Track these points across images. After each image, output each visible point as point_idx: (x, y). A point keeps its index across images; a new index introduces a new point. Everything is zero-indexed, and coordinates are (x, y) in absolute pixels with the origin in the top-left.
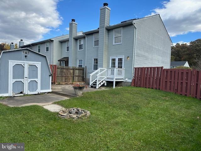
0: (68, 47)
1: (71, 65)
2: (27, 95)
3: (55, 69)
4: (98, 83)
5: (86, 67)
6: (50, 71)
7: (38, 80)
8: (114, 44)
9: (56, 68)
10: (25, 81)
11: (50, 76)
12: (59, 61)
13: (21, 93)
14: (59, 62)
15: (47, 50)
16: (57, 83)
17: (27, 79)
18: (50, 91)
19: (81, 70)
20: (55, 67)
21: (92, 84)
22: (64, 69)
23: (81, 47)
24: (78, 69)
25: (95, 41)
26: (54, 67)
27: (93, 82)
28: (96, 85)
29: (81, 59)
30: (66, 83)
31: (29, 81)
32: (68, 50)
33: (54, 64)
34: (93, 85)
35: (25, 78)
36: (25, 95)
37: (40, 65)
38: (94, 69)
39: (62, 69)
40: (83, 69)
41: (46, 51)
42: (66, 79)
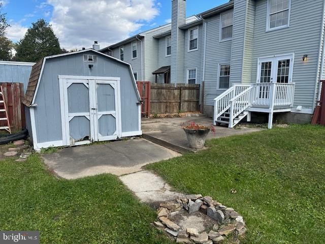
0: (169, 48)
1: (174, 80)
2: (98, 142)
3: (148, 88)
4: (232, 117)
5: (203, 83)
6: (137, 96)
7: (117, 114)
8: (268, 29)
9: (150, 87)
10: (92, 116)
11: (138, 104)
12: (153, 74)
13: (87, 138)
14: (155, 75)
15: (135, 55)
16: (151, 115)
17: (95, 111)
18: (140, 133)
19: (193, 89)
20: (148, 86)
21: (218, 118)
22: (162, 88)
23: (193, 44)
24: (189, 88)
25: (223, 29)
26: (145, 86)
27: (221, 113)
28: (228, 120)
29: (193, 68)
30: (167, 114)
31: (99, 117)
32: (169, 53)
33: (146, 80)
34: (220, 121)
35: (91, 110)
36: (93, 143)
37: (119, 82)
38: (220, 87)
39: (159, 88)
40: (197, 88)
41: (132, 56)
42: (166, 108)
